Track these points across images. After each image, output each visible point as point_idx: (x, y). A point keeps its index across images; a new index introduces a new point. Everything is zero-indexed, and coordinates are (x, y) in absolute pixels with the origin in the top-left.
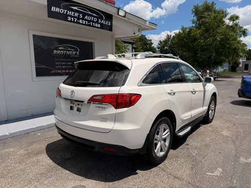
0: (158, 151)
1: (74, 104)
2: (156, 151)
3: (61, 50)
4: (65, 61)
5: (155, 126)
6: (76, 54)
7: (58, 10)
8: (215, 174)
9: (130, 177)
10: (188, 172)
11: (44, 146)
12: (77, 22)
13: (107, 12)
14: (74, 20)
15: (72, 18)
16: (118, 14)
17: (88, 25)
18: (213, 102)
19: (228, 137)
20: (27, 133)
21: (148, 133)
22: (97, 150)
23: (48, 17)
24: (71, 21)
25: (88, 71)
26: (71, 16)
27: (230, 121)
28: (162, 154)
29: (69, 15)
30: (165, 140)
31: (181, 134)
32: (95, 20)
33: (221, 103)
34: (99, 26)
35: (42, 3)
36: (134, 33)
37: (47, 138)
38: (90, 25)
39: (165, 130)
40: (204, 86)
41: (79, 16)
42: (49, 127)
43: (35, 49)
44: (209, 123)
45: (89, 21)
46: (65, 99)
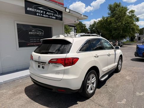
0: (89, 90)
1: (40, 64)
2: (88, 90)
3: (33, 32)
4: (36, 38)
5: (87, 76)
6: (42, 34)
7: (31, 9)
8: (122, 103)
9: (73, 106)
10: (107, 102)
11: (23, 88)
12: (42, 16)
13: (59, 10)
14: (40, 15)
15: (39, 14)
16: (66, 11)
17: (48, 18)
18: (120, 60)
19: (129, 80)
20: (14, 81)
21: (83, 80)
22: (54, 90)
23: (25, 13)
24: (39, 16)
25: (48, 44)
26: (39, 13)
27: (131, 71)
28: (92, 91)
29: (37, 12)
30: (93, 83)
31: (103, 79)
32: (53, 14)
33: (125, 60)
34: (55, 18)
35: (22, 6)
36: (75, 22)
37: (26, 83)
38: (49, 18)
39: (93, 78)
40: (115, 51)
41: (43, 12)
42: (26, 77)
43: (18, 32)
44: (118, 72)
45: (49, 15)
46: (35, 61)
